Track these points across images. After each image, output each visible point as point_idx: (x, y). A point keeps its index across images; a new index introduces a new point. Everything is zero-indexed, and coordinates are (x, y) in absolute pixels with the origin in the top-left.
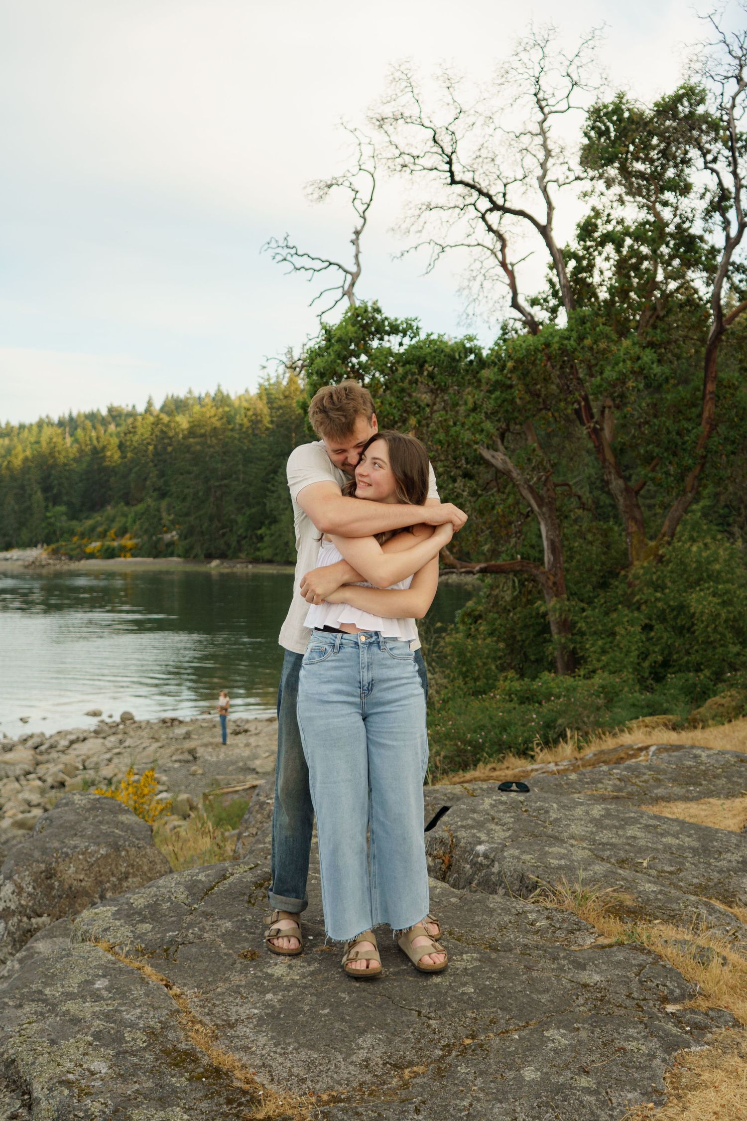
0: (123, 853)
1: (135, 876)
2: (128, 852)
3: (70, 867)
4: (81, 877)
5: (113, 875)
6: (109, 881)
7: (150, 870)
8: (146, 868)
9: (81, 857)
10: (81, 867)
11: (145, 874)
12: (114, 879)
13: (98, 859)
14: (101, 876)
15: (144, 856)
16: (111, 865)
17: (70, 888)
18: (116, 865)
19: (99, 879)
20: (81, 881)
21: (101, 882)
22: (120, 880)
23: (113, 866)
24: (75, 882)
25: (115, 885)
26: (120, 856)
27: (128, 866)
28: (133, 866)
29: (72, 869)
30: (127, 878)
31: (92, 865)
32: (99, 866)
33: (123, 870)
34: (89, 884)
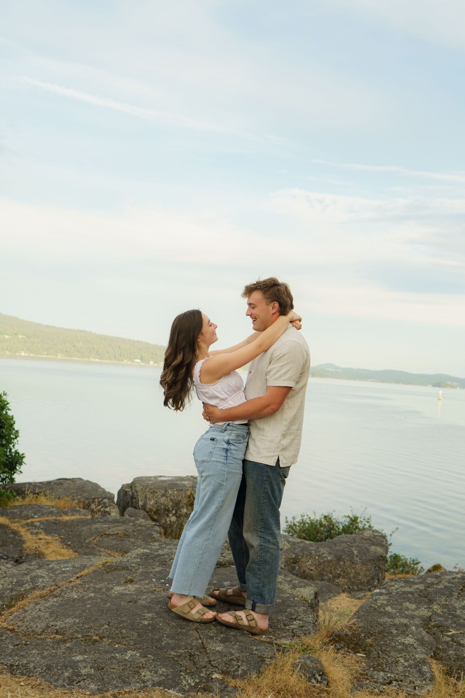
0: (342, 563)
1: (344, 577)
2: (345, 563)
3: (309, 561)
4: (313, 568)
5: (331, 573)
6: (327, 576)
7: (354, 577)
8: (352, 575)
9: (317, 557)
10: (314, 563)
11: (350, 579)
12: (331, 576)
13: (325, 561)
14: (324, 571)
15: (353, 568)
16: (331, 567)
17: (304, 572)
18: (335, 568)
19: (322, 572)
20: (311, 570)
21: (322, 575)
22: (334, 577)
23: (333, 568)
24: (308, 570)
25: (330, 579)
26: (339, 564)
27: (342, 571)
28: (344, 571)
29: (310, 563)
30: (339, 577)
31: (321, 564)
32: (324, 566)
33: (338, 572)
34: (315, 573)
